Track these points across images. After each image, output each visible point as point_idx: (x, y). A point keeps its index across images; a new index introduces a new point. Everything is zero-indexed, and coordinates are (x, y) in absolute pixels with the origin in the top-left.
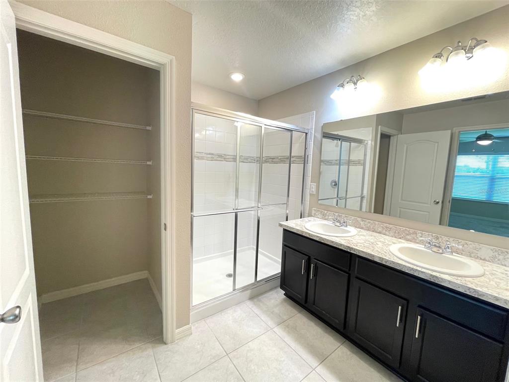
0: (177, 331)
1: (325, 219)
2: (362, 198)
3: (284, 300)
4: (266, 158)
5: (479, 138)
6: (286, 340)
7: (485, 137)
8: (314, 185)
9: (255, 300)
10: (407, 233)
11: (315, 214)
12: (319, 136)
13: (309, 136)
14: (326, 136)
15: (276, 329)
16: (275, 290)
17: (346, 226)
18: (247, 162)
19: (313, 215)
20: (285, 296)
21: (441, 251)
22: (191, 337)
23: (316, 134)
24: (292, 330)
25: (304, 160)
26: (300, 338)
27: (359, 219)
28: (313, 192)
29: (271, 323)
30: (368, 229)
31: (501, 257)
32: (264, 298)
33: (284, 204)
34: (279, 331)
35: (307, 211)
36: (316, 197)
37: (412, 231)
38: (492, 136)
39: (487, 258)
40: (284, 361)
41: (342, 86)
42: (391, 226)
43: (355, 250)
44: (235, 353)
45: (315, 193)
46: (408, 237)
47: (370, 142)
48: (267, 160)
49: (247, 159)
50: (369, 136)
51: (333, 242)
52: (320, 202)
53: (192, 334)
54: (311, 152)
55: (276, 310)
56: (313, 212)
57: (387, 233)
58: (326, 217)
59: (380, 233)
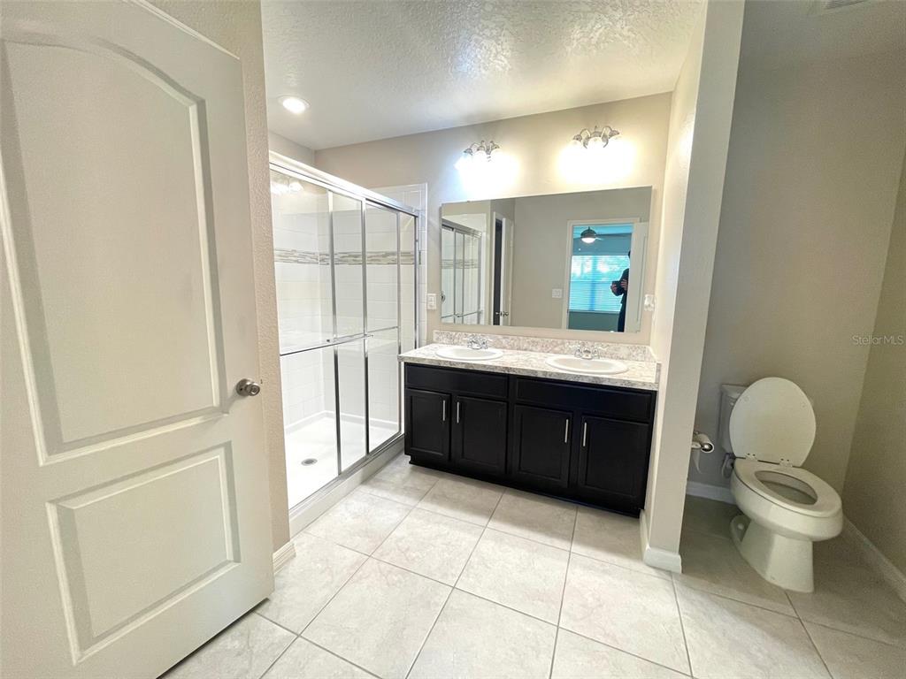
0: (275, 555)
1: (454, 344)
2: (479, 313)
3: (412, 469)
4: (342, 255)
5: (585, 235)
6: (439, 511)
7: (588, 233)
8: (433, 297)
9: (372, 481)
10: (555, 344)
11: (438, 339)
12: (436, 223)
13: (419, 221)
14: (447, 225)
15: (419, 506)
16: (394, 462)
17: (486, 348)
18: (305, 263)
19: (434, 340)
20: (412, 465)
21: (590, 357)
22: (296, 561)
23: (431, 220)
24: (440, 499)
25: (415, 259)
26: (455, 504)
27: (500, 337)
28: (431, 306)
29: (410, 502)
30: (512, 348)
31: (634, 353)
32: (382, 475)
33: (394, 328)
34: (427, 506)
35: (424, 337)
36: (437, 314)
37: (559, 341)
38: (594, 232)
39: (625, 357)
40: (448, 533)
41: (470, 153)
42: (537, 339)
43: (514, 370)
44: (380, 551)
45: (435, 308)
46: (556, 349)
47: (484, 234)
48: (344, 259)
49: (304, 257)
50: (482, 226)
51: (485, 366)
52: (443, 320)
53: (295, 556)
54: (424, 246)
55: (409, 484)
56: (435, 337)
57: (534, 349)
58: (455, 341)
59: (525, 350)
